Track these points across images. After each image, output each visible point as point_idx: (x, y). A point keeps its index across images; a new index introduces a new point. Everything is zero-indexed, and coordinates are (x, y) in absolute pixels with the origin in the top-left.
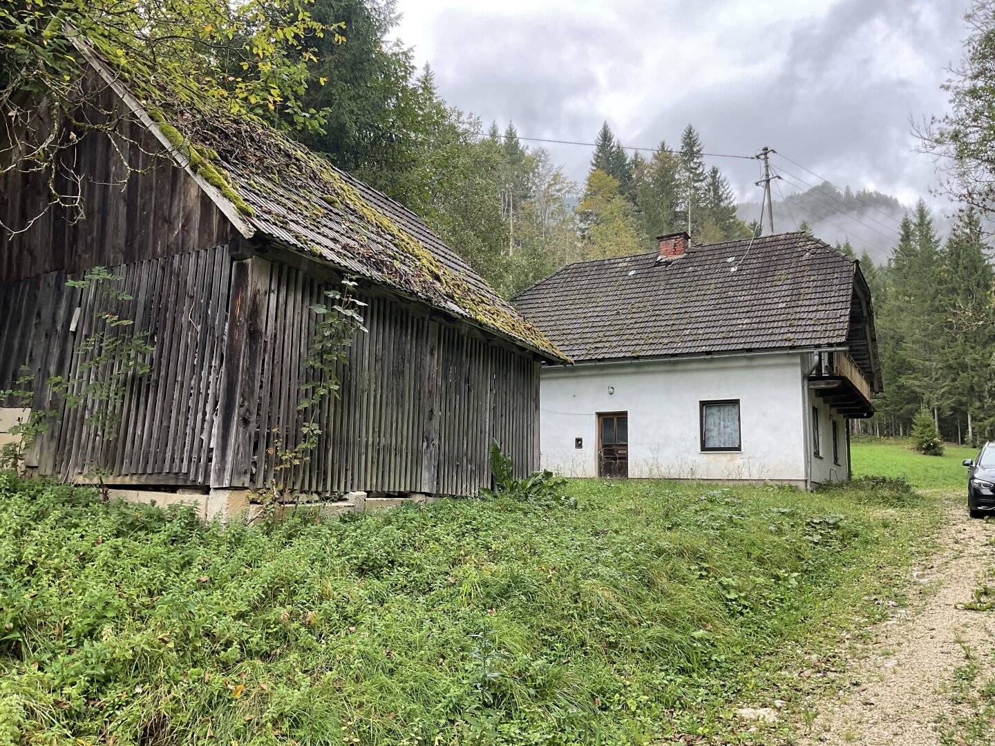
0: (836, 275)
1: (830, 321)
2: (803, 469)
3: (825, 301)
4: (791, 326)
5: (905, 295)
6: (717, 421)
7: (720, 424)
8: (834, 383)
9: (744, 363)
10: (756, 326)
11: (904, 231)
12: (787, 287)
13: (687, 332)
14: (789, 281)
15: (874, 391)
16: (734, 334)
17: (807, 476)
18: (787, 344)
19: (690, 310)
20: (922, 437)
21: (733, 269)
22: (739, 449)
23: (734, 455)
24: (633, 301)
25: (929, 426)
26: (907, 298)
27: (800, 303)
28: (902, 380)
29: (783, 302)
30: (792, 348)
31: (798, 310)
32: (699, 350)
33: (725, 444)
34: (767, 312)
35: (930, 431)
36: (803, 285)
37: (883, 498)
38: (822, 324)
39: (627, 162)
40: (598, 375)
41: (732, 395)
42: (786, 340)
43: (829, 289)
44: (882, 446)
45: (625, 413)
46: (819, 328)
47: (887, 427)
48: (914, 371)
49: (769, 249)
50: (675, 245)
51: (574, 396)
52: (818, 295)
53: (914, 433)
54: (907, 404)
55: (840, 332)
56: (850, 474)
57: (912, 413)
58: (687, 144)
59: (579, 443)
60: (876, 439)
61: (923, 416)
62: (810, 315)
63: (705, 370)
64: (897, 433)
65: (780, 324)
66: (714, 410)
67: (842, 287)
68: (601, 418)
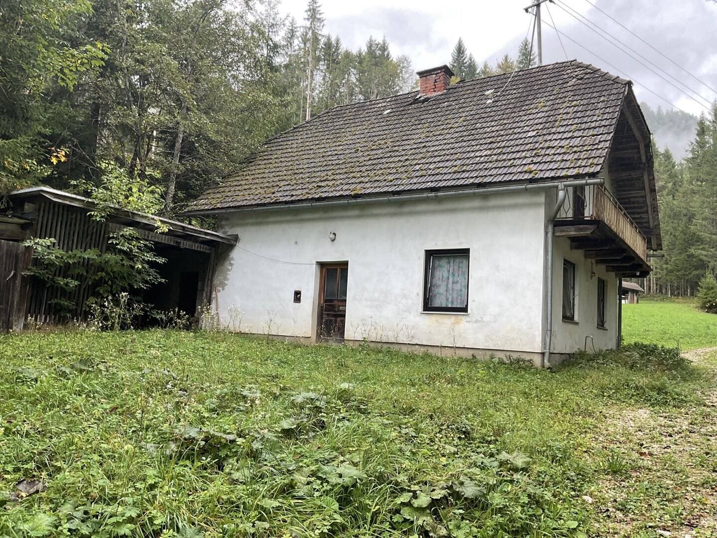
0: (602, 99)
1: (585, 148)
2: (539, 339)
3: (583, 126)
4: (537, 155)
5: (698, 180)
6: (445, 275)
7: (448, 278)
8: (586, 229)
9: (477, 203)
10: (495, 158)
11: (700, 127)
12: (543, 114)
13: (417, 167)
14: (546, 109)
15: (651, 249)
16: (468, 168)
17: (545, 348)
18: (527, 176)
19: (429, 144)
20: (706, 298)
21: (489, 101)
22: (465, 310)
23: (460, 317)
24: (376, 139)
25: (712, 288)
26: (699, 183)
27: (553, 130)
28: (692, 251)
29: (533, 131)
30: (531, 181)
31: (549, 137)
32: (423, 186)
33: (452, 303)
34: (512, 143)
35: (713, 293)
36: (561, 111)
37: (637, 388)
38: (575, 152)
39: (477, 72)
40: (320, 219)
41: (461, 243)
42: (526, 172)
43: (592, 113)
44: (672, 305)
45: (346, 264)
46: (570, 157)
47: (678, 289)
48: (702, 244)
49: (533, 79)
50: (435, 81)
51: (296, 243)
52: (576, 121)
53: (699, 295)
54: (695, 270)
55: (595, 161)
56: (620, 338)
57: (699, 277)
58: (524, 54)
59: (297, 296)
60: (667, 298)
61: (708, 280)
62: (563, 143)
63: (434, 212)
64: (685, 294)
65: (524, 154)
66: (444, 262)
67: (608, 110)
68: (324, 270)
